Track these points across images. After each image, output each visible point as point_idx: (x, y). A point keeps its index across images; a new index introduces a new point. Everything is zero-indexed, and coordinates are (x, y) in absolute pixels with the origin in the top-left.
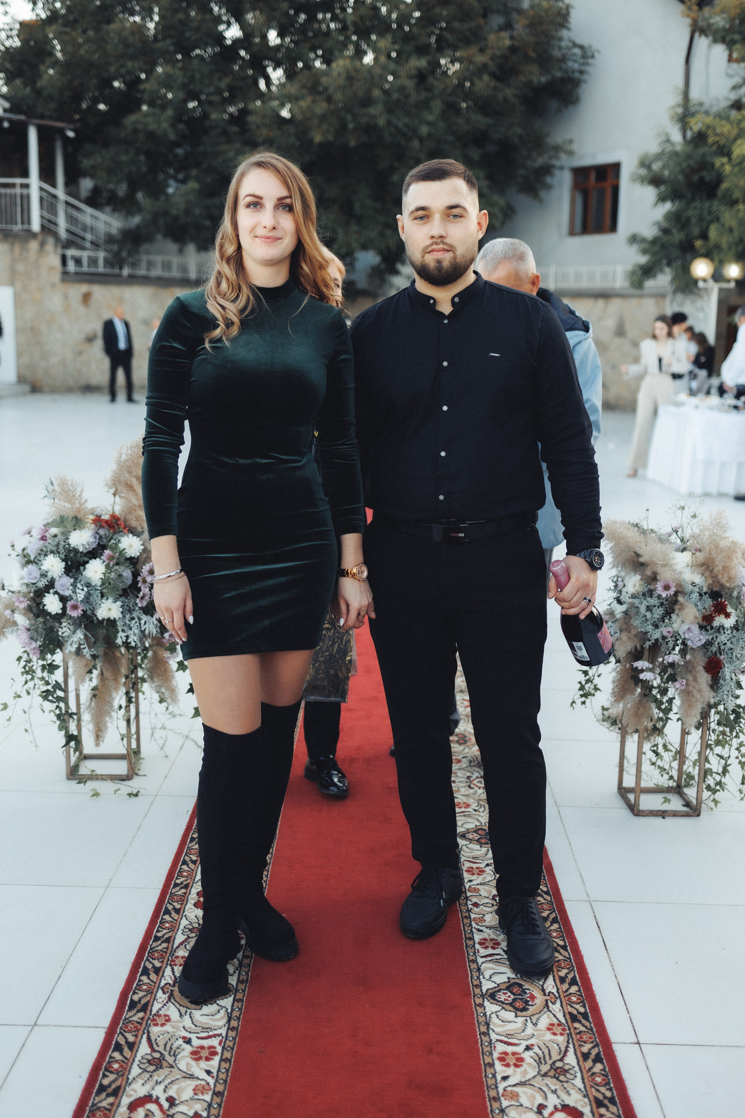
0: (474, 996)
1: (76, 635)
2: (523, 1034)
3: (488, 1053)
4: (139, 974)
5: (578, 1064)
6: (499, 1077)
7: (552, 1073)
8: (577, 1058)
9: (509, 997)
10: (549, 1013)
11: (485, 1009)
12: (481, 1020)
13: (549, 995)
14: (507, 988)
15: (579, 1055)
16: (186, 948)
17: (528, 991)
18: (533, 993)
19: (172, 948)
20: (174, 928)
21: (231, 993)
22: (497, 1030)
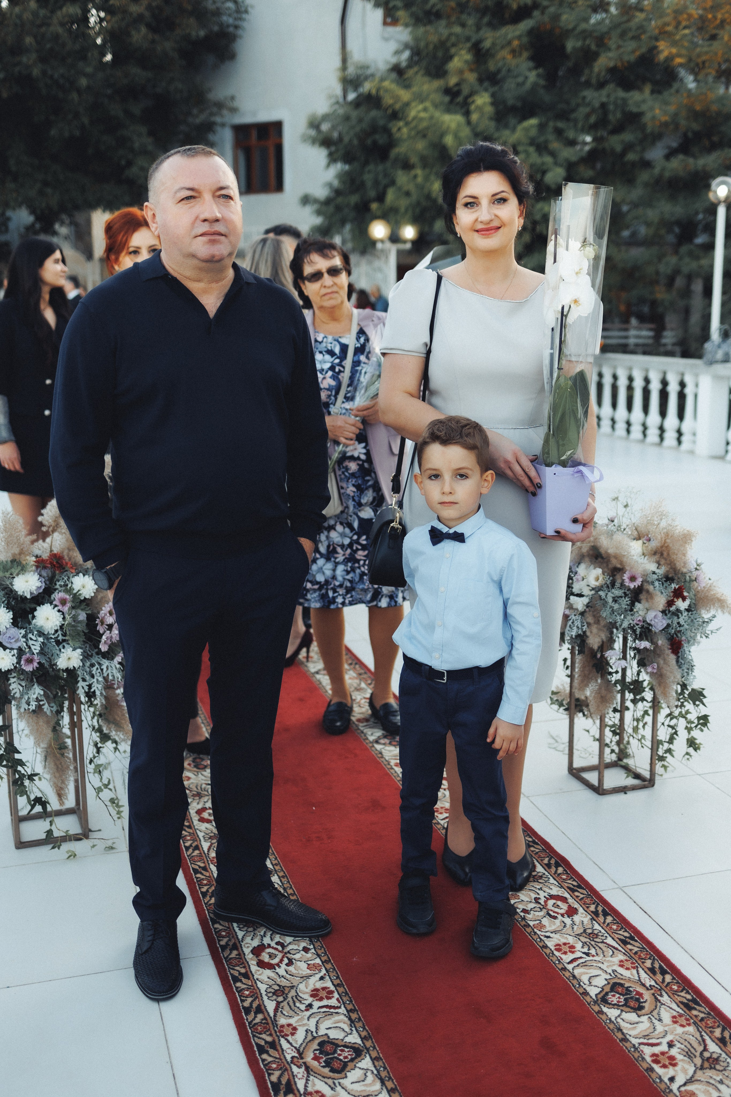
0: (589, 1004)
1: (32, 691)
2: (656, 1032)
3: (640, 1059)
4: (257, 1053)
5: (721, 1049)
6: (666, 1080)
7: (706, 1064)
8: (717, 1044)
9: (619, 998)
10: (663, 1006)
11: (607, 1016)
12: (612, 1026)
13: (652, 989)
14: (612, 989)
15: (716, 1041)
16: (284, 1015)
17: (630, 989)
18: (637, 990)
19: (271, 1017)
20: (256, 994)
21: (364, 1053)
22: (631, 1033)
